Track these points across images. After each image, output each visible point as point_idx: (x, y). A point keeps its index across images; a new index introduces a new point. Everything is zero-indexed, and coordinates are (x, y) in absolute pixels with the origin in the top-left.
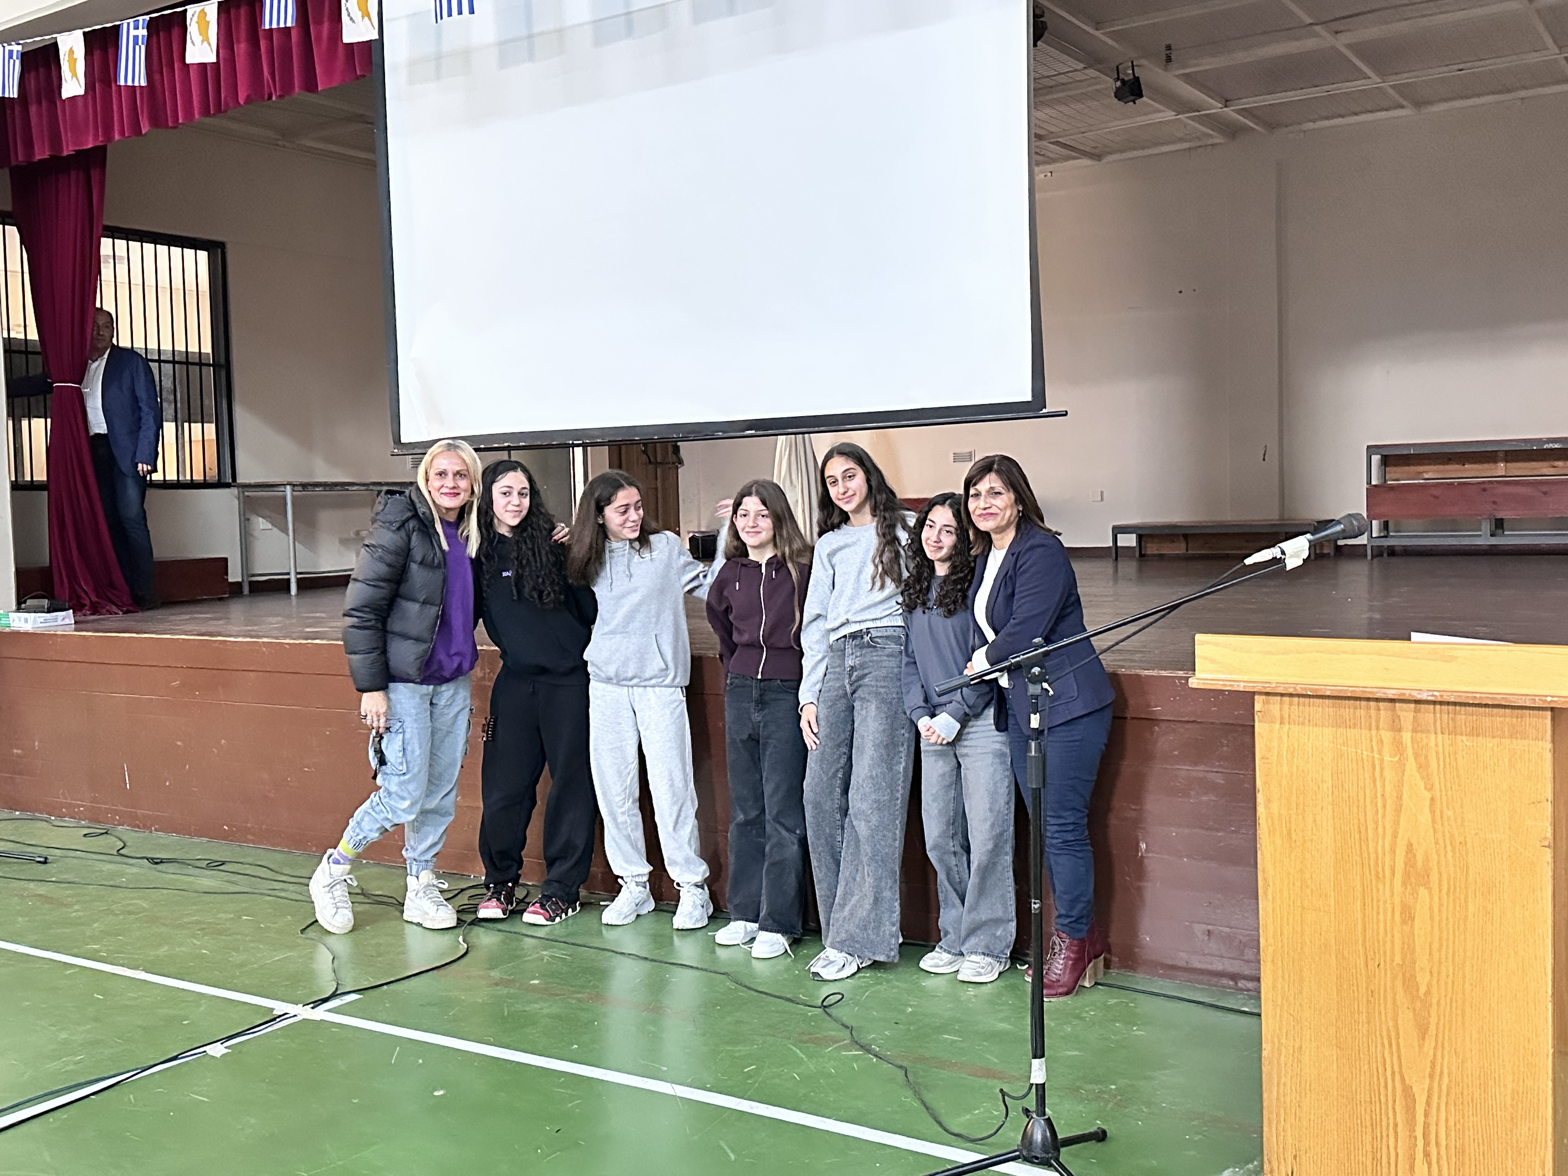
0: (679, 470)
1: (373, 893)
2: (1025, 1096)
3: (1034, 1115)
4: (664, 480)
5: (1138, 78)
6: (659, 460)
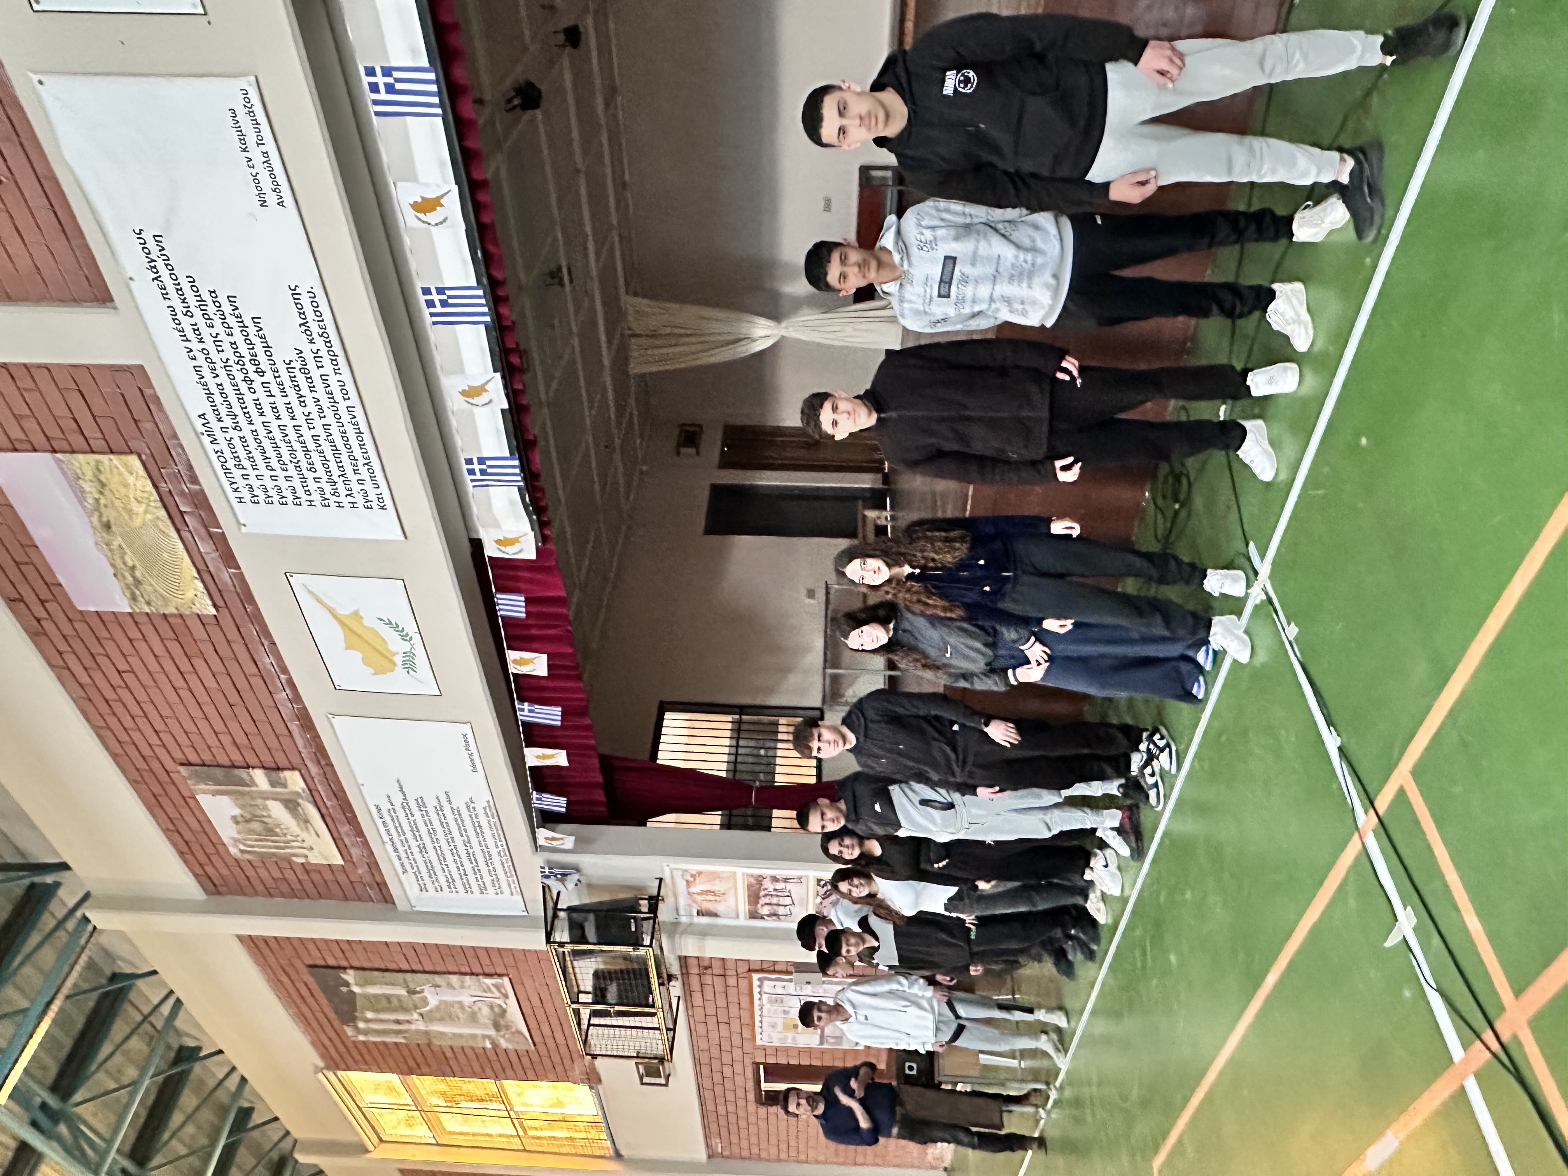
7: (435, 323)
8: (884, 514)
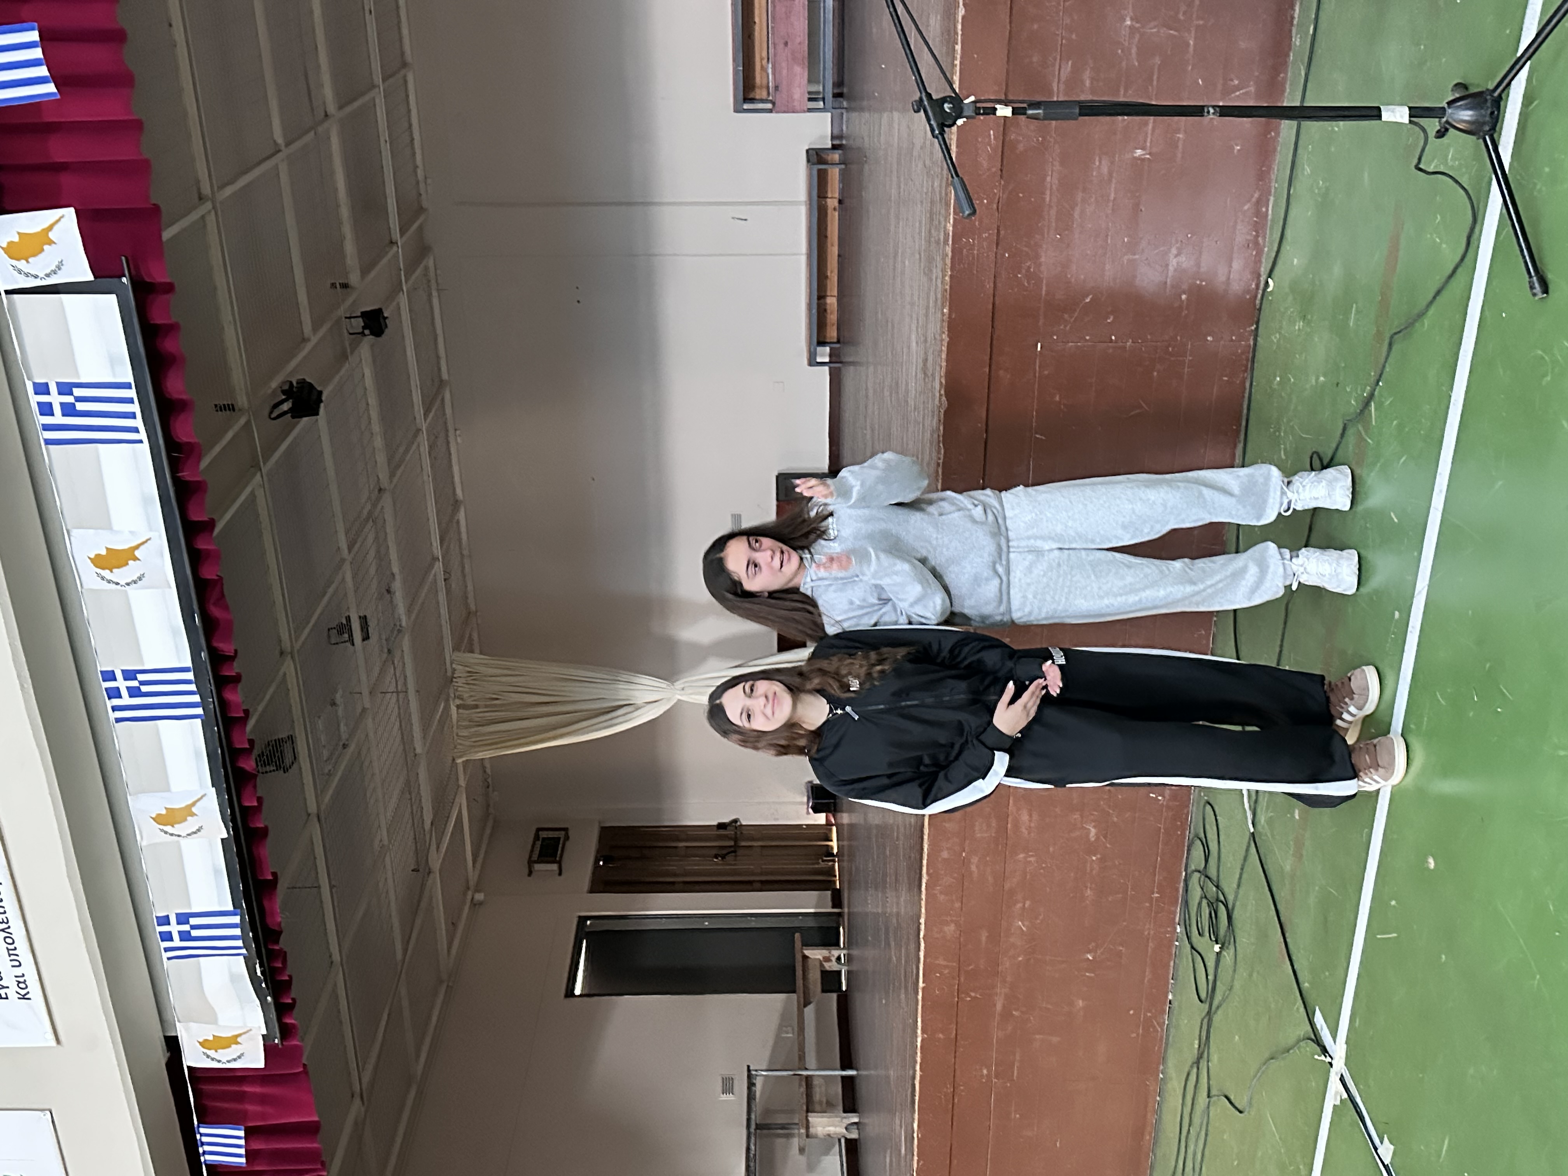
0: (744, 823)
1: (1196, 1052)
2: (1424, 130)
3: (1444, 120)
4: (753, 839)
5: (363, 313)
6: (732, 843)
7: (118, 720)
8: (836, 953)
